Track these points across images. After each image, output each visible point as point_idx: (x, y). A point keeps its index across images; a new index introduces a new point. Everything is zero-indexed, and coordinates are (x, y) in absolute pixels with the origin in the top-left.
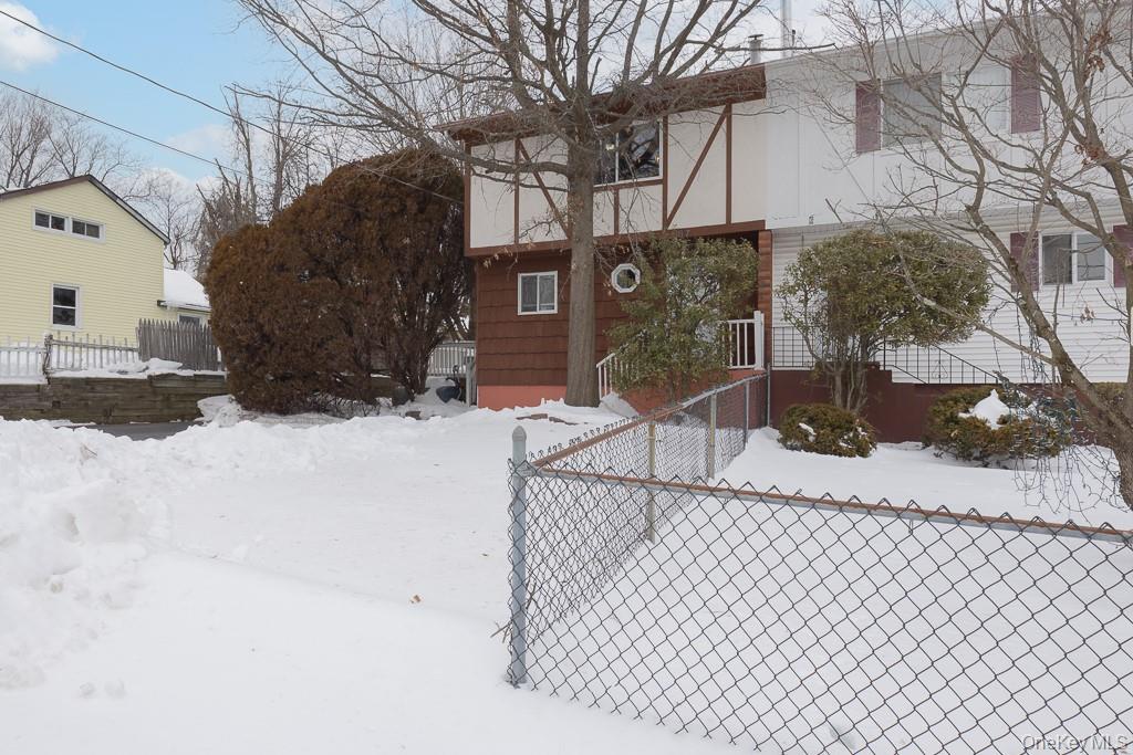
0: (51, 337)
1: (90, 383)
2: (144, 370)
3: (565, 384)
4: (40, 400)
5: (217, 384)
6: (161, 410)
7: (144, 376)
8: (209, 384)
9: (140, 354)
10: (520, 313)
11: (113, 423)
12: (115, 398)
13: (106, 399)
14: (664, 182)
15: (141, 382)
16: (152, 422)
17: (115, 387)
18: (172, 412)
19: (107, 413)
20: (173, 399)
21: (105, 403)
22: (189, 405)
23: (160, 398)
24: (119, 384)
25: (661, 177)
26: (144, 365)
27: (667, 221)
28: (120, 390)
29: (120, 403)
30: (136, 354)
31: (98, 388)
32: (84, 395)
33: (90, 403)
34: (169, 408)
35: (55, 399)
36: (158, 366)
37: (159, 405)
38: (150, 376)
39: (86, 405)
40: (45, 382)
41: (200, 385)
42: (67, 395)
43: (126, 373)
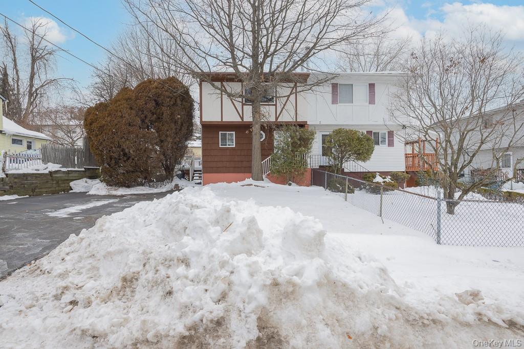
0: (6, 153)
1: (25, 176)
2: (46, 169)
3: (251, 172)
4: (4, 186)
5: (76, 175)
6: (56, 188)
7: (46, 172)
8: (73, 175)
9: (43, 161)
10: (220, 146)
11: (36, 195)
12: (36, 183)
13: (33, 183)
14: (276, 105)
15: (46, 174)
16: (52, 194)
17: (36, 177)
18: (60, 188)
19: (33, 191)
20: (60, 182)
21: (33, 186)
22: (66, 185)
23: (55, 182)
24: (37, 175)
25: (274, 103)
26: (45, 166)
27: (277, 118)
28: (39, 179)
29: (39, 185)
30: (41, 161)
31: (29, 178)
32: (23, 182)
33: (26, 186)
34: (59, 186)
35: (10, 185)
36: (53, 167)
37: (54, 185)
38: (50, 172)
39: (24, 187)
40: (4, 176)
41: (70, 175)
42: (15, 182)
43: (39, 170)
